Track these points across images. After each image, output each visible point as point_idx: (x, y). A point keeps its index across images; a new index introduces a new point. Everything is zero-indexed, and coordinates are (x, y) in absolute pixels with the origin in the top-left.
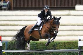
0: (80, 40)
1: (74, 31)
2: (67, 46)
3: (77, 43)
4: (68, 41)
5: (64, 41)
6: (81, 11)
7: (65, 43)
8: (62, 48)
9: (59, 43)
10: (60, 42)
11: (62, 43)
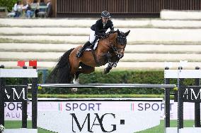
0: (167, 69)
1: (158, 53)
2: (145, 78)
3: (162, 73)
4: (148, 70)
5: (140, 70)
6: (171, 20)
7: (141, 73)
8: (136, 82)
9: (133, 73)
10: (134, 71)
11: (137, 73)
